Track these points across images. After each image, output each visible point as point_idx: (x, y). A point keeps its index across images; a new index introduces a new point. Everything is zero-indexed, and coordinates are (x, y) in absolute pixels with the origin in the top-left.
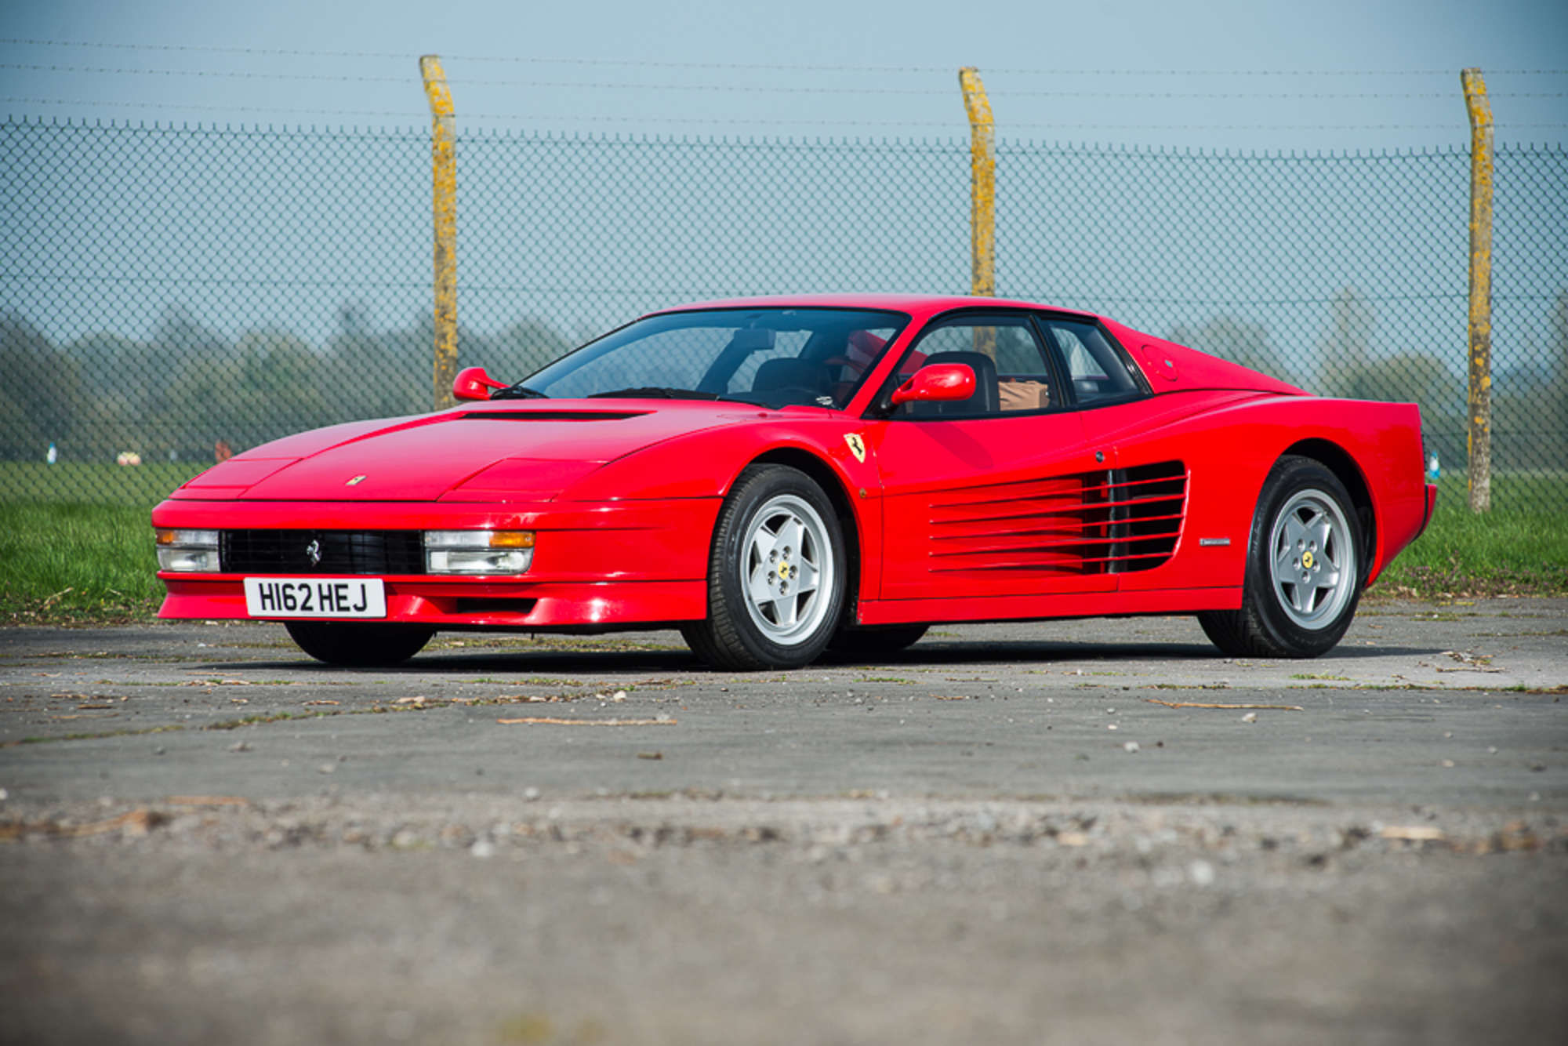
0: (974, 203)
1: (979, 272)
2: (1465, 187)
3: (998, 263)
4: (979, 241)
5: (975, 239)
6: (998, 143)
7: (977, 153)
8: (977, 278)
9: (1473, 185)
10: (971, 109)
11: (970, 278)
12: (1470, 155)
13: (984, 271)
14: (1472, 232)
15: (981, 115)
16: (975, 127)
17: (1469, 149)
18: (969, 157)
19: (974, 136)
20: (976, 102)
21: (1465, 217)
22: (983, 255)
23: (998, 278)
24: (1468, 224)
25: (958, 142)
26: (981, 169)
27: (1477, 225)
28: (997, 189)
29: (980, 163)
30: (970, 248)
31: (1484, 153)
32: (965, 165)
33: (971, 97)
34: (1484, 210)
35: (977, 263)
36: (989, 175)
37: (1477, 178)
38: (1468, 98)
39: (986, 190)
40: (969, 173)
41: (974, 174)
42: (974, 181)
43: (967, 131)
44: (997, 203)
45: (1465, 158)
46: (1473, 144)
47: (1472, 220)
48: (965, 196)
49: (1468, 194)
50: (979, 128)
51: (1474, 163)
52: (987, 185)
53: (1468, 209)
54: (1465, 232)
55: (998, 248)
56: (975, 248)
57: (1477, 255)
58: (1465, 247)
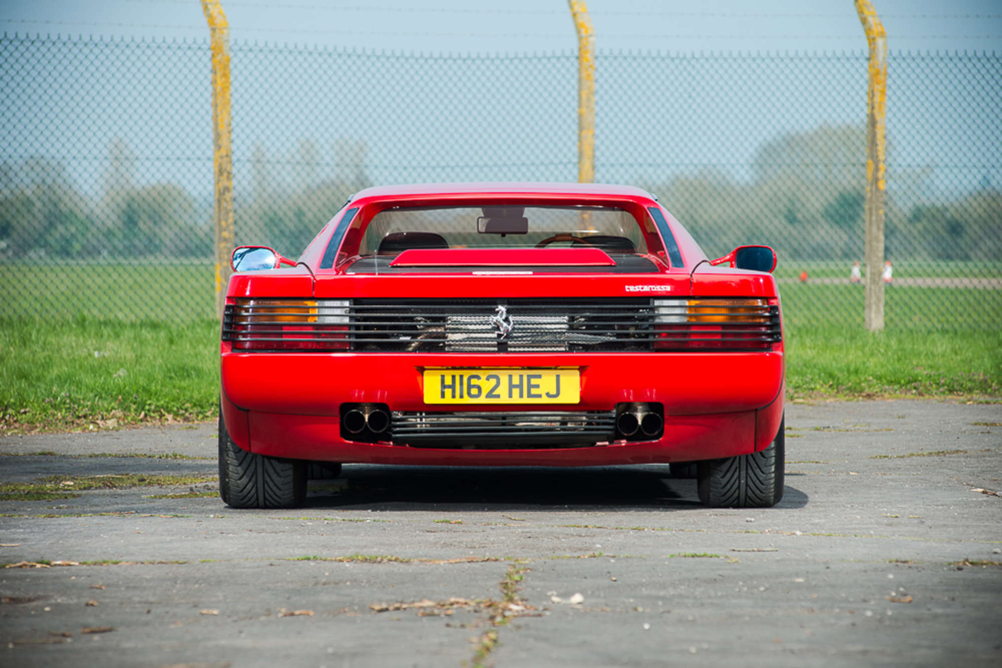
0: (215, 89)
1: (220, 142)
2: (574, 82)
3: (233, 136)
4: (219, 118)
5: (215, 118)
6: (232, 42)
7: (216, 49)
8: (219, 147)
9: (580, 81)
10: (210, 17)
11: (212, 147)
12: (578, 58)
13: (224, 142)
14: (580, 116)
15: (219, 21)
16: (214, 30)
17: (576, 53)
18: (209, 53)
19: (213, 36)
20: (213, 10)
21: (575, 104)
22: (223, 129)
23: (234, 147)
24: (577, 109)
25: (200, 41)
26: (220, 62)
27: (584, 110)
28: (232, 78)
29: (219, 57)
30: (211, 124)
31: (589, 56)
32: (206, 59)
33: (209, 6)
34: (589, 99)
35: (218, 136)
36: (226, 67)
37: (584, 74)
38: (574, 15)
39: (223, 79)
40: (210, 65)
41: (214, 66)
42: (214, 72)
43: (207, 33)
44: (232, 89)
45: (573, 60)
46: (580, 49)
47: (580, 106)
48: (207, 83)
49: (577, 87)
50: (217, 31)
51: (580, 64)
52: (225, 75)
53: (577, 98)
54: (575, 115)
55: (233, 124)
56: (216, 125)
57: (584, 133)
58: (575, 127)
